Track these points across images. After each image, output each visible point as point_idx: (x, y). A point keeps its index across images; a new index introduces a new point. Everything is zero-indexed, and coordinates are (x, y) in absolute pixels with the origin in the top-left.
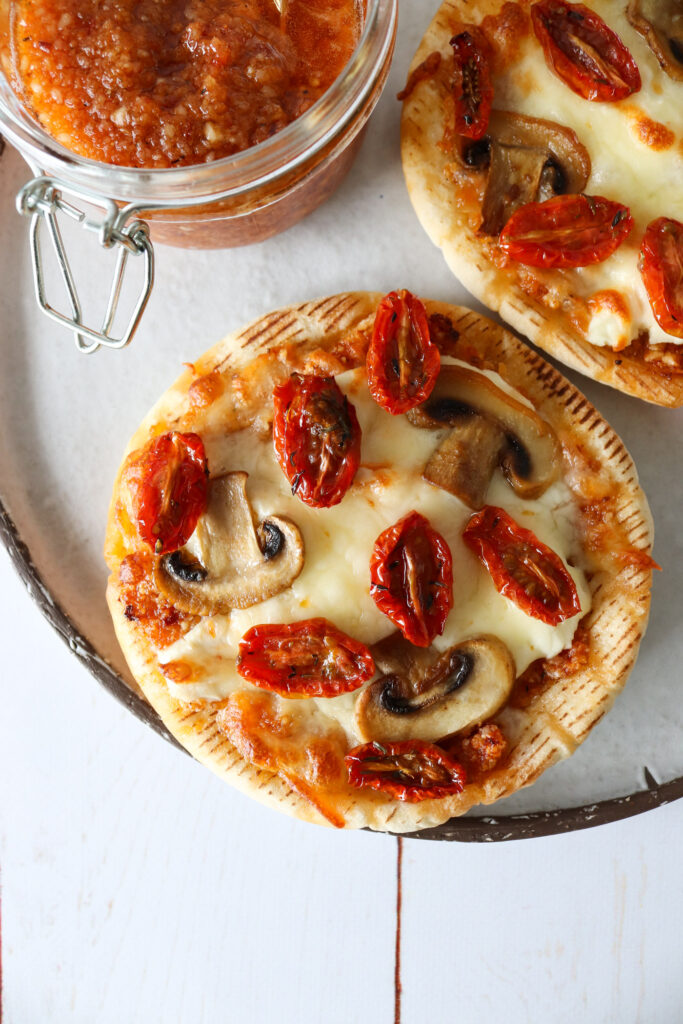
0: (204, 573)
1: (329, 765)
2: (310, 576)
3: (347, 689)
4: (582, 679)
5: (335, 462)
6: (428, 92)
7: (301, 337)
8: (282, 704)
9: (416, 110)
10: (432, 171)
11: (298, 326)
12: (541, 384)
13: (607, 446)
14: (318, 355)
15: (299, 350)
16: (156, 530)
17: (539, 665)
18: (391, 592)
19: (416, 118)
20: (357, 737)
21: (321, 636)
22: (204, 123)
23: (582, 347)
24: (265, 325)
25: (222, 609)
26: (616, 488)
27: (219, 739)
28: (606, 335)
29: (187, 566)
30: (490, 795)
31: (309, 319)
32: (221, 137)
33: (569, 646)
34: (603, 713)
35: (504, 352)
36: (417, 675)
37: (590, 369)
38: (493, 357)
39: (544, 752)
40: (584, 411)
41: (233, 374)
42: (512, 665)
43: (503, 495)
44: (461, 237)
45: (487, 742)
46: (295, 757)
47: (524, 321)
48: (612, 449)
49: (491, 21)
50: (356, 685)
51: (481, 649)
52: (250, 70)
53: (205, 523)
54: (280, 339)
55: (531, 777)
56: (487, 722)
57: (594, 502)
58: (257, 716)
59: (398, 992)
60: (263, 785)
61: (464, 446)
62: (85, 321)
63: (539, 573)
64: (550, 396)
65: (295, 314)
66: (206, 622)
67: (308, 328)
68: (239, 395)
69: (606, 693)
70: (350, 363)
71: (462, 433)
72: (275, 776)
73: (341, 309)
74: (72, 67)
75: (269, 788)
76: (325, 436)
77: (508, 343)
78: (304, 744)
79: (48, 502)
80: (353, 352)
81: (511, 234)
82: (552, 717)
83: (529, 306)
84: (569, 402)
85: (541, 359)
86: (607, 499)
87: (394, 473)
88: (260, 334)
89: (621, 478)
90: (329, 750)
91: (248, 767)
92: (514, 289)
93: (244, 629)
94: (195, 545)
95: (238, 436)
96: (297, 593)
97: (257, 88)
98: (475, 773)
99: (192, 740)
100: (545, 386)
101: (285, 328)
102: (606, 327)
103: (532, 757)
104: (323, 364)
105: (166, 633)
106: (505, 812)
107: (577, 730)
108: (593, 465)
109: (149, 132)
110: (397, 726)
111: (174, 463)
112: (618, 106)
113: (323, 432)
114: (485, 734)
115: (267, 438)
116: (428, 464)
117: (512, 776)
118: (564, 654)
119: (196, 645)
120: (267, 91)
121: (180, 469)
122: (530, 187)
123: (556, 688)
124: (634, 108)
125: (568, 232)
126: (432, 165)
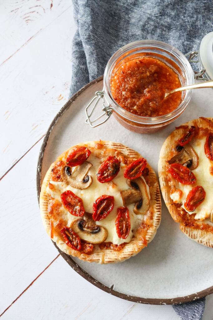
0: (71, 175)
1: (60, 225)
2: (86, 191)
3: (75, 215)
4: (116, 253)
5: (108, 176)
6: (181, 131)
7: (122, 152)
8: (63, 208)
9: (176, 132)
10: (170, 144)
11: (124, 150)
12: (155, 196)
13: (157, 217)
14: (122, 157)
15: (120, 154)
16: (70, 160)
17: (110, 243)
18: (97, 206)
19: (175, 133)
20: (69, 225)
21: (79, 202)
22: (136, 105)
23: (168, 196)
24: (118, 145)
25: (68, 183)
26: (152, 226)
27: (46, 204)
28: (174, 198)
29: (69, 171)
30: (81, 258)
31: (126, 150)
32: (136, 109)
33: (119, 245)
34: (113, 262)
35: (154, 185)
36: (88, 224)
37: (166, 201)
38: (151, 184)
39: (97, 258)
40: (159, 207)
41: (106, 148)
42: (106, 238)
43: (132, 208)
44: (164, 160)
45: (89, 246)
46: (56, 219)
47: (162, 183)
48: (157, 218)
49: (202, 129)
50: (77, 216)
51: (103, 230)
52: (151, 103)
53: (78, 167)
54: (119, 149)
55: (91, 260)
56: (92, 244)
57: (146, 224)
58: (56, 206)
59: (31, 285)
60: (46, 218)
61: (132, 194)
62: (90, 118)
63: (124, 226)
64: (155, 200)
65: (125, 148)
66: (63, 183)
67: (125, 152)
68: (103, 152)
69: (117, 258)
70: (126, 163)
71: (134, 191)
72: (49, 219)
73: (133, 154)
75: (47, 220)
76: (110, 171)
77: (156, 184)
78: (59, 218)
79: (57, 141)
80: (128, 162)
81: (172, 166)
82: (104, 254)
83: (165, 181)
84: (157, 204)
85: (159, 192)
86: (149, 226)
87: (116, 187)
88: (116, 145)
89: (154, 224)
90: (62, 224)
91: (47, 213)
92: (165, 176)
93: (68, 190)
94: (73, 169)
95: (97, 158)
96: (82, 192)
97: (150, 107)
98: (82, 250)
99: (42, 201)
100: (156, 197)
101: (121, 148)
102: (175, 197)
103: (94, 257)
104: (121, 159)
105: (55, 179)
106: (81, 267)
107: (106, 260)
108: (151, 218)
109: (126, 99)
110: (77, 230)
111: (83, 153)
112: (210, 161)
113: (111, 169)
114: (90, 245)
115: (101, 163)
116: (123, 191)
117: (88, 257)
118: (117, 245)
119: (58, 185)
120: (150, 108)
121: (83, 155)
122: (184, 161)
123: (110, 250)
125: (182, 174)
126: (171, 144)
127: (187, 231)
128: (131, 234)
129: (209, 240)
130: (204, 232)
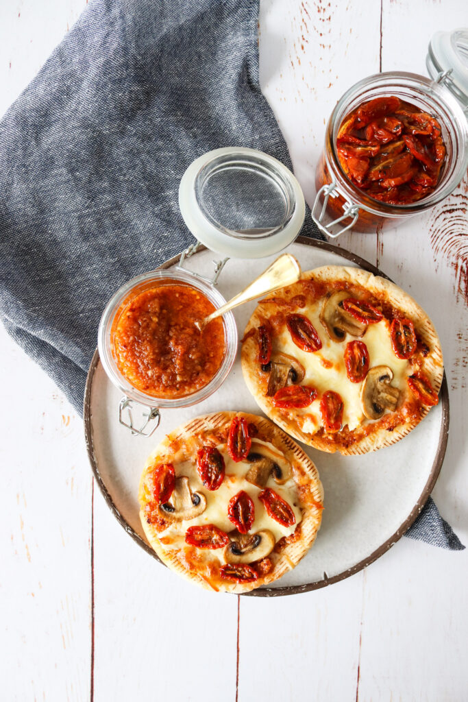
0: (174, 509)
1: (214, 571)
2: (208, 511)
3: (220, 547)
4: (298, 543)
5: (217, 477)
6: (251, 341)
7: (206, 429)
8: (199, 551)
9: (246, 348)
10: (251, 370)
11: (205, 425)
12: (286, 445)
14: (212, 437)
15: (205, 435)
16: (159, 497)
17: (283, 539)
18: (234, 516)
19: (246, 351)
20: (223, 563)
21: (212, 530)
22: (176, 375)
23: (300, 434)
24: (193, 424)
25: (179, 520)
26: (310, 481)
27: (178, 562)
28: (308, 430)
29: (169, 507)
30: (266, 582)
31: (209, 423)
32: (181, 379)
33: (293, 533)
34: (304, 556)
35: (274, 435)
36: (243, 542)
37: (304, 441)
38: (268, 437)
39: (284, 568)
40: (301, 455)
41: (182, 441)
42: (274, 539)
43: (273, 483)
44: (261, 395)
45: (265, 564)
46: (203, 568)
47: (281, 424)
48: (309, 468)
49: (272, 317)
50: (223, 546)
51: (263, 534)
52: (190, 356)
53: (175, 493)
54: (199, 430)
55: (279, 576)
56: (265, 558)
57: (303, 486)
58: (190, 556)
59: (238, 651)
60: (193, 577)
61: (259, 469)
62: (134, 427)
63: (282, 510)
64: (289, 450)
65: (204, 421)
66: (174, 524)
67: (208, 426)
68: (185, 450)
69: (305, 549)
70: (222, 440)
71: (258, 464)
72: (196, 574)
73: (220, 419)
74: (133, 355)
75: (195, 578)
76: (214, 468)
77: (275, 432)
78: (206, 564)
79: (117, 479)
80: (223, 437)
81: (276, 398)
82: (288, 556)
83: (283, 420)
84: (296, 452)
85: (287, 436)
86: (307, 485)
87: (236, 478)
88: (192, 427)
89: (312, 478)
90: (214, 567)
91: (187, 571)
92: (278, 413)
93: (187, 528)
94: (171, 500)
95: (185, 463)
96: (204, 516)
97: (193, 361)
98: (261, 574)
99: (169, 562)
100: (288, 446)
101: (200, 426)
102: (309, 427)
103: (279, 569)
104: (213, 441)
105: (161, 528)
106: (274, 587)
107: (295, 561)
108: (303, 473)
109: (159, 378)
110: (236, 558)
111: (164, 474)
112: (314, 354)
113: (213, 467)
114: (265, 561)
115: (194, 464)
116: (247, 474)
117: (274, 576)
118: (292, 535)
119: (171, 532)
120: (196, 362)
121: (167, 476)
122: (285, 378)
123: (289, 546)
124: (319, 354)
125: (296, 397)
126: (252, 368)
127: (354, 452)
128: (295, 510)
129: (385, 439)
130: (372, 435)
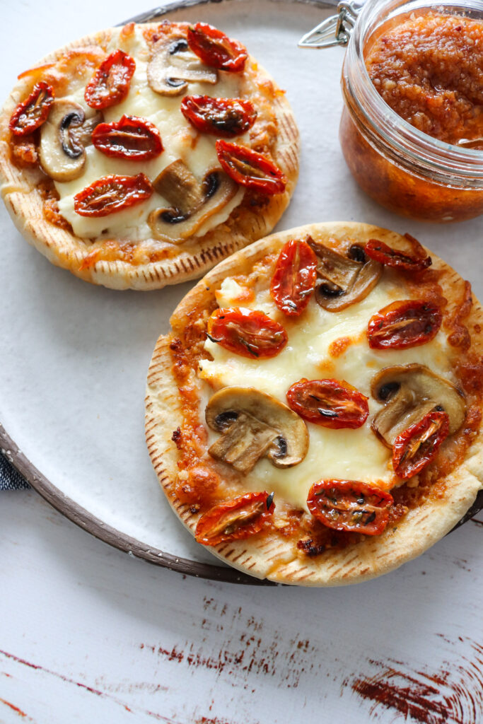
0: (172, 54)
1: (55, 82)
7: (279, 139)
9: (395, 237)
10: (355, 233)
11: (286, 140)
12: (212, 248)
13: (162, 269)
14: (264, 140)
15: (272, 133)
17: (57, 196)
18: (127, 124)
21: (120, 90)
23: (224, 272)
24: (293, 127)
26: (135, 264)
27: (87, 44)
28: (227, 288)
29: (179, 48)
31: (288, 146)
33: (60, 213)
34: (15, 213)
35: (237, 234)
36: (79, 132)
40: (187, 265)
41: (271, 102)
43: (158, 205)
44: (313, 233)
45: (29, 151)
46: (63, 71)
47: (252, 249)
48: (159, 271)
49: (439, 290)
51: (81, 162)
53: (197, 61)
54: (282, 129)
56: (39, 159)
57: (133, 250)
60: (56, 55)
61: (189, 187)
63: (106, 196)
64: (203, 250)
65: (293, 141)
66: (147, 51)
67: (283, 143)
68: (257, 98)
69: (26, 216)
71: (198, 189)
73: (289, 163)
75: (53, 57)
77: (240, 238)
78: (68, 76)
82: (25, 192)
83: (259, 253)
84: (196, 259)
86: (132, 258)
87: (187, 145)
88: (289, 123)
89: (141, 269)
90: (61, 86)
91: (68, 50)
92: (271, 249)
93: (137, 66)
96: (145, 89)
98: (16, 139)
100: (209, 249)
101: (287, 134)
102: (230, 291)
105: (149, 35)
107: (13, 197)
108: (154, 257)
110: (59, 118)
111: (229, 51)
112: (364, 333)
114: (34, 154)
116: (187, 165)
118: (58, 210)
119: (137, 44)
121: (225, 52)
122: (331, 277)
123: (40, 201)
124: (360, 340)
125: (294, 279)
126: (359, 234)
127: (159, 356)
128: (97, 226)
129: (163, 423)
130: (177, 399)
